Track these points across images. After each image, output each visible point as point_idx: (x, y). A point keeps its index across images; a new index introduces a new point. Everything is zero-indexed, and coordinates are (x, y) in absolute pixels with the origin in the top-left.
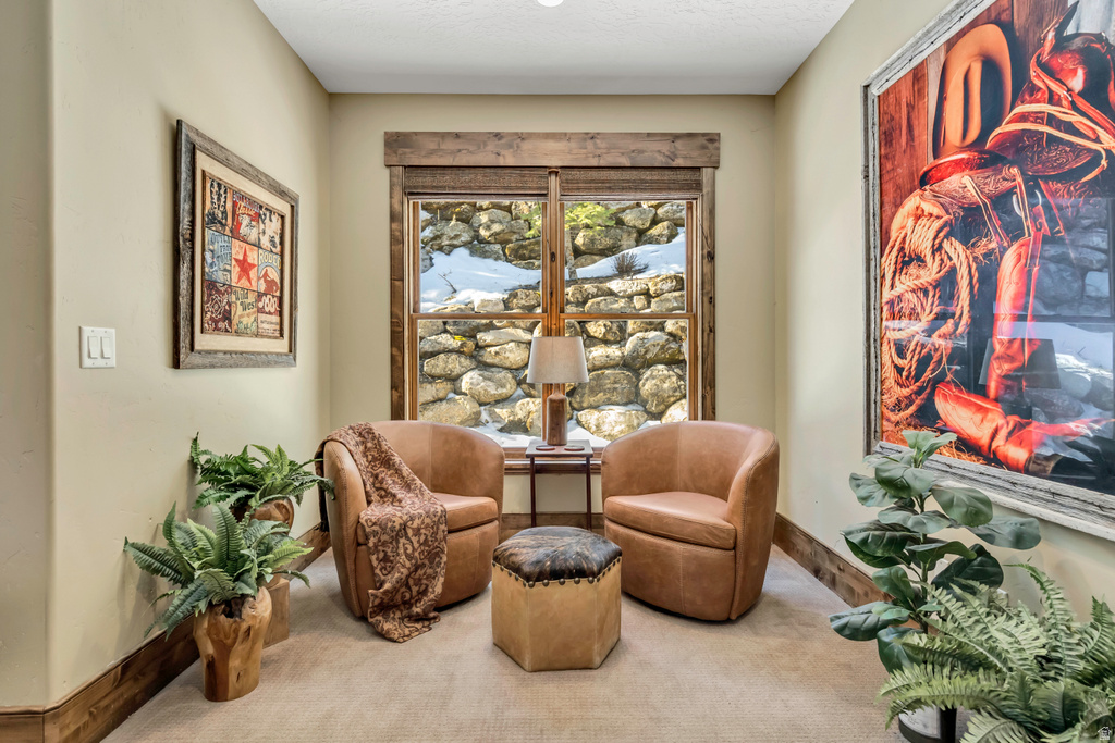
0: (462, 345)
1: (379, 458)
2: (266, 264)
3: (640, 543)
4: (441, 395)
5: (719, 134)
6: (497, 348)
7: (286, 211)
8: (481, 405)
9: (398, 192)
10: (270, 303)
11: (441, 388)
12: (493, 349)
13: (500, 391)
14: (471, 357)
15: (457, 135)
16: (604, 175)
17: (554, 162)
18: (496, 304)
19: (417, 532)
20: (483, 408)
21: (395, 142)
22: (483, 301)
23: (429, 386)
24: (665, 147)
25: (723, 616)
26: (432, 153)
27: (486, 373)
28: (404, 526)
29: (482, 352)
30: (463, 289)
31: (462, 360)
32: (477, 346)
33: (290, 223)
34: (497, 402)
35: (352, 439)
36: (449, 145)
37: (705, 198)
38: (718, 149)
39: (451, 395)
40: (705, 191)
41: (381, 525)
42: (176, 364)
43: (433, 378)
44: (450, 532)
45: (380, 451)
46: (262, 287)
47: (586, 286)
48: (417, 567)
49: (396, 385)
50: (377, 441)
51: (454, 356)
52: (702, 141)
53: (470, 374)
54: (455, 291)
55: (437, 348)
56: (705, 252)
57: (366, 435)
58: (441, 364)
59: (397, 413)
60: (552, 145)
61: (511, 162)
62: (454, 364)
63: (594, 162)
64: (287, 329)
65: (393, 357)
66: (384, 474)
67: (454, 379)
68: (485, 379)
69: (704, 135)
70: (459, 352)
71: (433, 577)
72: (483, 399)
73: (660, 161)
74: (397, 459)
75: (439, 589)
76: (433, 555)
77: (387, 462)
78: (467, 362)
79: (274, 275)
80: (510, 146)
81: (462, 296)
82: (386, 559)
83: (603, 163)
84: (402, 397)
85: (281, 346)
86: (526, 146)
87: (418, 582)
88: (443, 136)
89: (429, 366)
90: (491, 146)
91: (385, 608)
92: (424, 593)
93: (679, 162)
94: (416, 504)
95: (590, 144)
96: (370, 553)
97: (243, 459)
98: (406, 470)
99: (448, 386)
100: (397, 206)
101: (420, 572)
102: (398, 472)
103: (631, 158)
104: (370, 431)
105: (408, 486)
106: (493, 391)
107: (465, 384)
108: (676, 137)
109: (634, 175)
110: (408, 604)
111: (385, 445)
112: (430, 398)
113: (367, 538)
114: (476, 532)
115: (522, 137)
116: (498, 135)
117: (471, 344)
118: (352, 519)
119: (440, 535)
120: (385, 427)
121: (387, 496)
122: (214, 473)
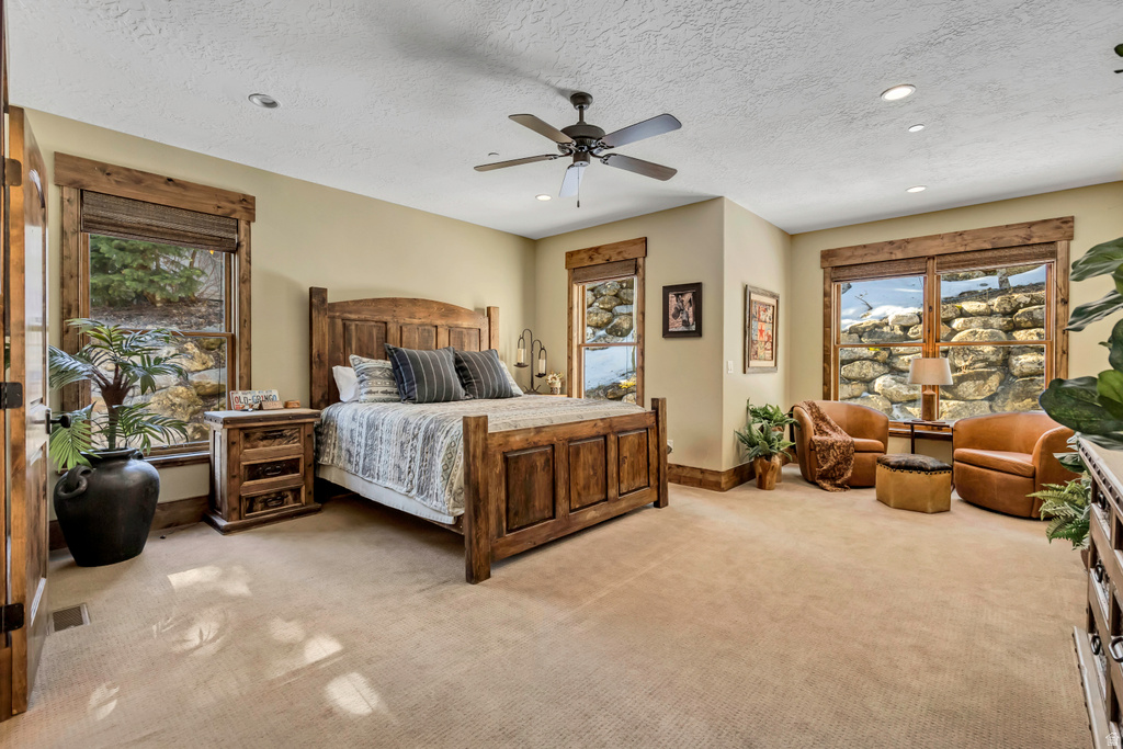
0: (876, 354)
1: (820, 417)
2: (767, 328)
3: (971, 471)
4: (856, 393)
5: (1073, 217)
6: (910, 357)
7: (775, 304)
8: (893, 403)
9: (828, 281)
10: (769, 346)
11: (856, 388)
12: (906, 358)
13: (912, 392)
14: (885, 363)
15: (865, 246)
16: (970, 256)
17: (932, 252)
18: (911, 318)
19: (839, 447)
20: (894, 406)
21: (827, 255)
22: (897, 317)
23: (845, 386)
24: (1022, 233)
25: (1028, 515)
26: (849, 257)
27: (898, 378)
28: (833, 444)
29: (894, 360)
30: (878, 306)
31: (876, 366)
32: (891, 354)
33: (776, 308)
34: (909, 401)
35: (806, 407)
36: (860, 252)
37: (1059, 262)
38: (1072, 227)
39: (865, 394)
40: (1059, 257)
41: (822, 443)
42: (745, 372)
43: (849, 380)
44: (856, 451)
45: (819, 413)
46: (766, 339)
47: (1016, 296)
48: (839, 463)
49: (826, 383)
50: (818, 410)
51: (868, 363)
52: (1058, 223)
53: (883, 378)
54: (871, 308)
55: (853, 356)
56: (1059, 299)
57: (812, 406)
58: (856, 369)
59: (826, 396)
60: (930, 243)
61: (900, 256)
62: (868, 370)
63: (962, 249)
64: (774, 357)
65: (824, 368)
66: (821, 423)
67: (868, 382)
68: (897, 382)
69: (1058, 219)
70: (873, 360)
71: (847, 469)
72: (895, 398)
73: (1017, 241)
74: (828, 418)
75: (849, 474)
76: (847, 460)
77: (823, 419)
78: (880, 368)
79: (770, 333)
80: (900, 248)
81: (878, 312)
82: (824, 457)
83: (968, 249)
84: (830, 389)
85: (772, 364)
86: (910, 246)
87: (839, 470)
88: (856, 248)
89: (844, 371)
90: (886, 249)
91: (824, 477)
92: (843, 475)
93: (1036, 240)
94: (839, 437)
95: (958, 239)
96: (816, 453)
97: (765, 408)
98: (833, 423)
99: (863, 387)
100: (828, 288)
101: (840, 466)
102: (829, 423)
103: (993, 243)
104: (814, 404)
105: (834, 430)
106: (905, 392)
107: (878, 384)
108: (1031, 225)
109: (996, 253)
110: (834, 479)
111: (822, 411)
112: (847, 396)
113: (815, 447)
114: (871, 454)
115: (907, 241)
116: (891, 243)
117: (885, 354)
118: (808, 439)
119: (851, 452)
120: (820, 403)
121: (823, 433)
122: (755, 413)
